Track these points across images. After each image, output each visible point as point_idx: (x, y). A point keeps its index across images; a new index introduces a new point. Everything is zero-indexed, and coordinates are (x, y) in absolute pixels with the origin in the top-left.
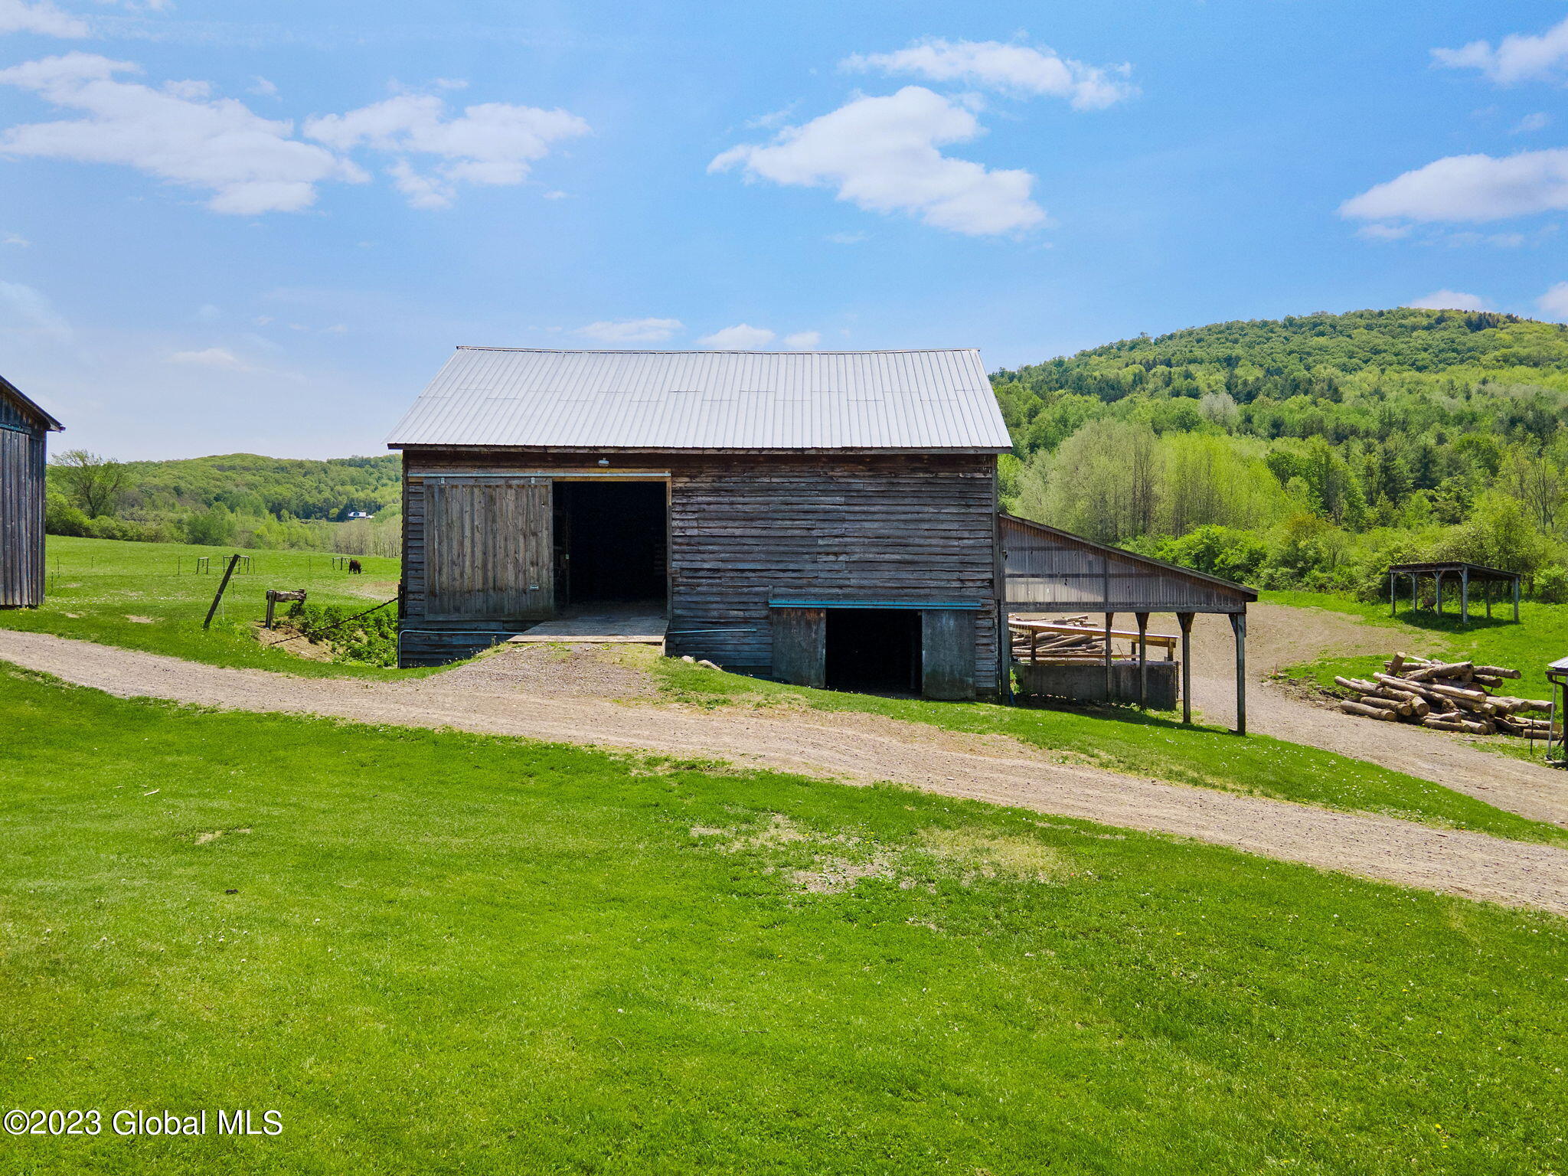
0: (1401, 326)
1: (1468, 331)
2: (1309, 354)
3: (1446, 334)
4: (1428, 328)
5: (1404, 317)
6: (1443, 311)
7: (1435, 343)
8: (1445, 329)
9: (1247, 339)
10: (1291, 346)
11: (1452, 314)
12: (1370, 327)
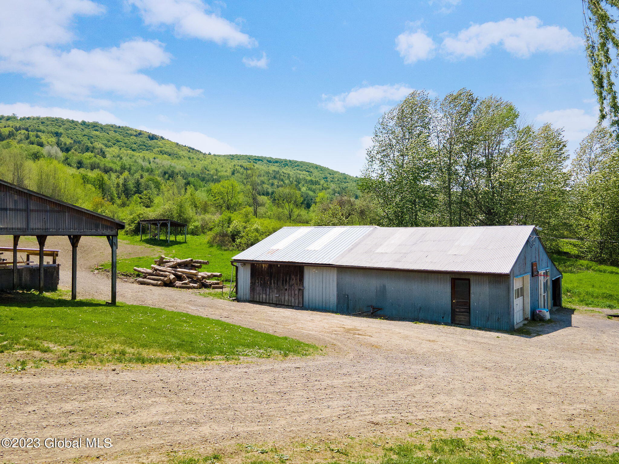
0: (126, 133)
1: (149, 139)
2: (92, 137)
3: (142, 139)
4: (136, 136)
5: (128, 130)
6: (141, 131)
7: (138, 142)
8: (141, 137)
9: (65, 126)
10: (84, 133)
11: (144, 133)
12: (115, 132)
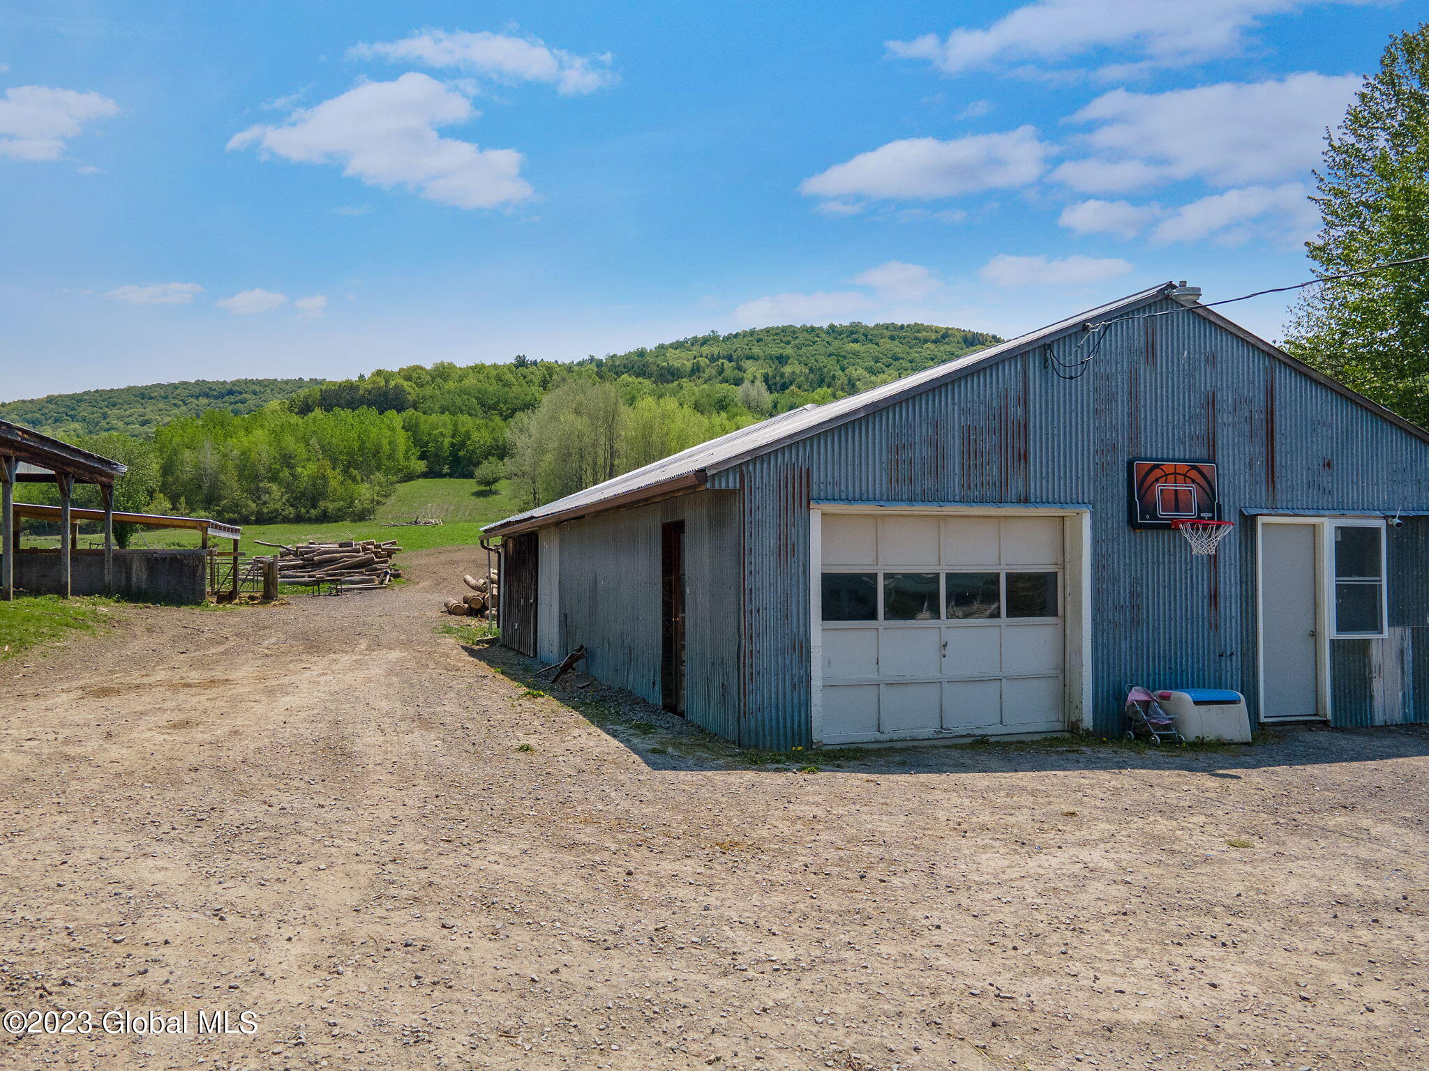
0: (916, 338)
1: (964, 346)
2: (845, 357)
3: (948, 348)
4: (935, 342)
5: (919, 331)
6: (948, 329)
7: (939, 354)
8: (947, 344)
9: (797, 341)
10: (831, 349)
11: (954, 332)
12: (892, 338)
